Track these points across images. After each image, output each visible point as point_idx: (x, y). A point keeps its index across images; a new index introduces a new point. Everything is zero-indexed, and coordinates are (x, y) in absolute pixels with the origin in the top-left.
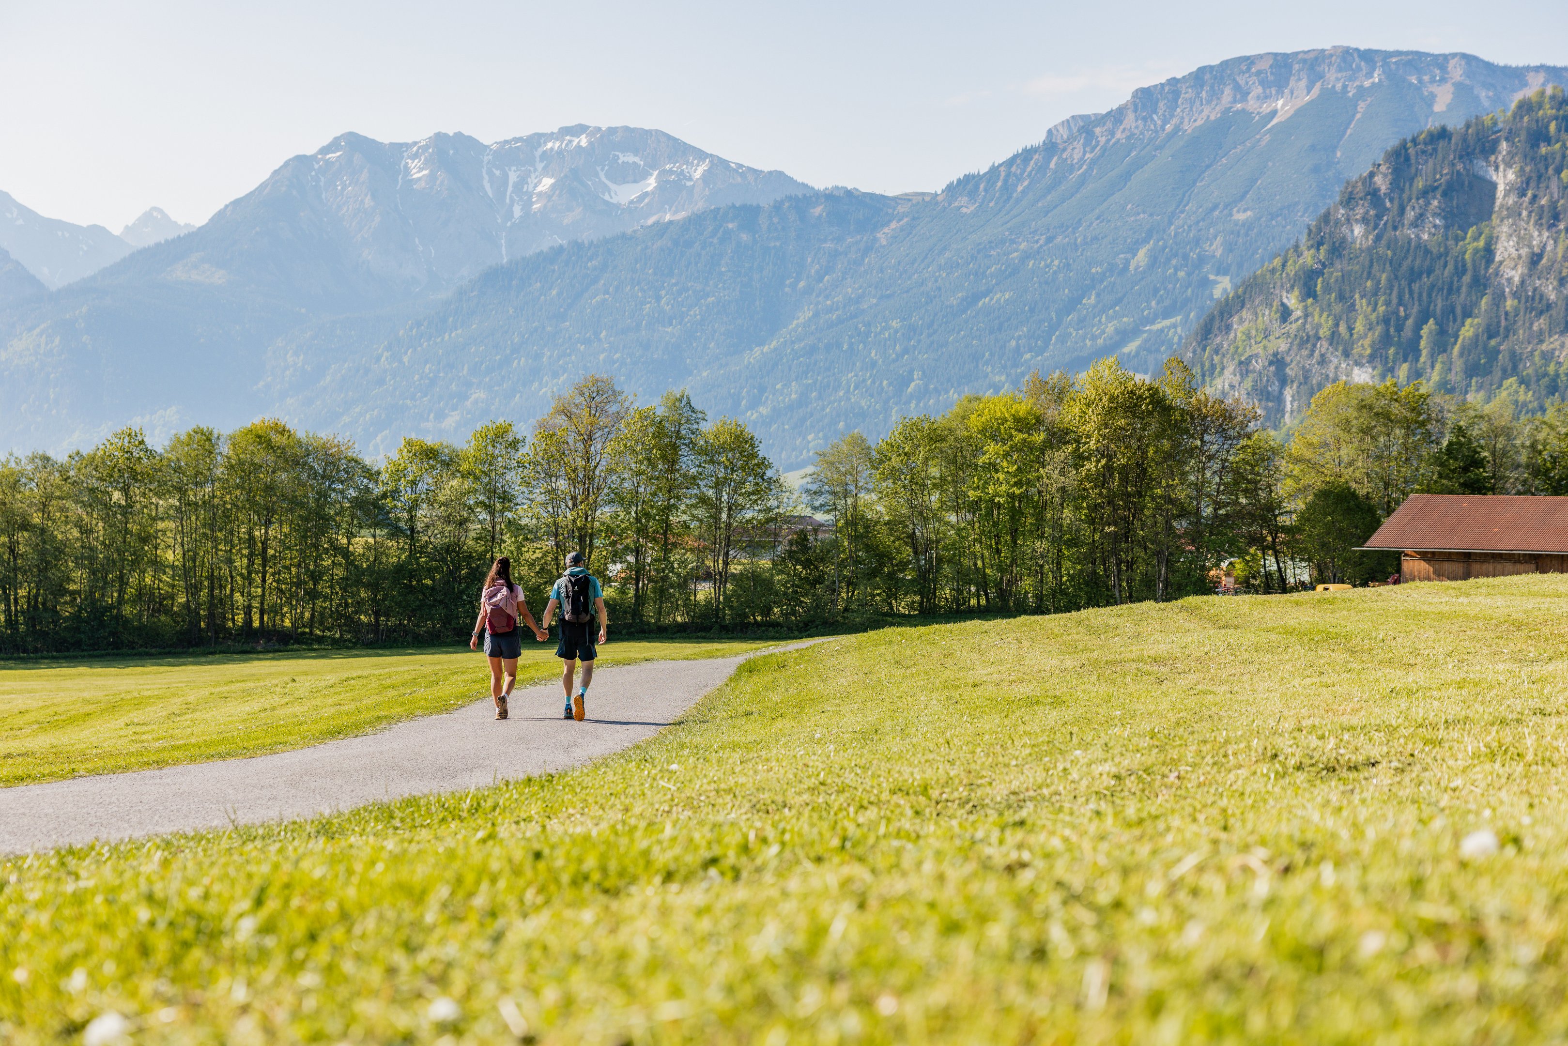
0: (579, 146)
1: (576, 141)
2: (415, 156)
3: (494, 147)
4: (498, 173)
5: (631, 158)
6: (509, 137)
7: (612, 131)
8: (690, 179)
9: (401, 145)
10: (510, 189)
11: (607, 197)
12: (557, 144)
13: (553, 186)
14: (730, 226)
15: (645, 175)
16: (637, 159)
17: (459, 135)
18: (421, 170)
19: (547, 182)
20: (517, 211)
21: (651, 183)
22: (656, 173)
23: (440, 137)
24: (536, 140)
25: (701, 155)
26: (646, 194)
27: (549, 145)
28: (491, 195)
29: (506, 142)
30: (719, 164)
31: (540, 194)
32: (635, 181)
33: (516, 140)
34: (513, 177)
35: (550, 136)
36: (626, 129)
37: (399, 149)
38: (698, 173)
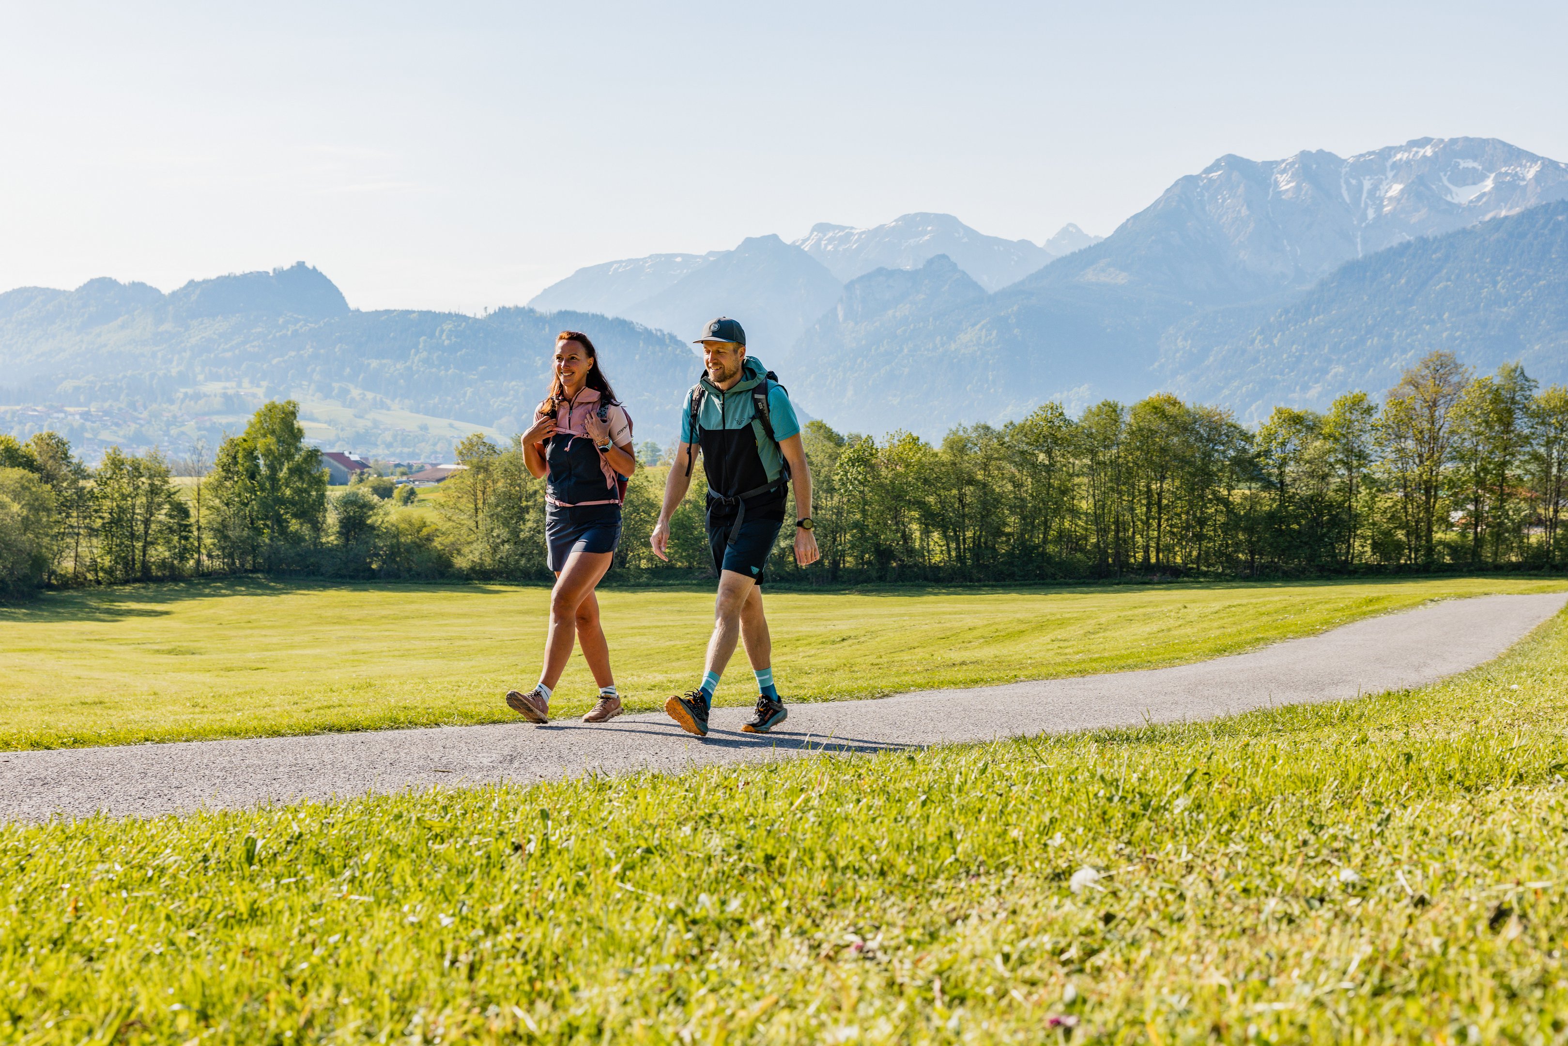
0: (1424, 156)
1: (1422, 152)
2: (1284, 171)
3: (1351, 160)
4: (1354, 182)
5: (1470, 164)
6: (1364, 152)
7: (1453, 141)
8: (1523, 179)
9: (1271, 163)
10: (1364, 195)
11: (1449, 198)
12: (1406, 155)
13: (1402, 192)
14: (1560, 218)
15: (1483, 178)
16: (1476, 165)
17: (1320, 152)
18: (1289, 182)
19: (1396, 189)
20: (1371, 214)
21: (1488, 184)
22: (1493, 175)
23: (1304, 155)
24: (1386, 153)
25: (1533, 158)
26: (1484, 194)
27: (1399, 156)
28: (1348, 200)
29: (1361, 155)
30: (1549, 165)
31: (1390, 199)
32: (1474, 183)
33: (1370, 153)
34: (1367, 184)
35: (1400, 149)
36: (1466, 139)
37: (1270, 165)
38: (1531, 172)
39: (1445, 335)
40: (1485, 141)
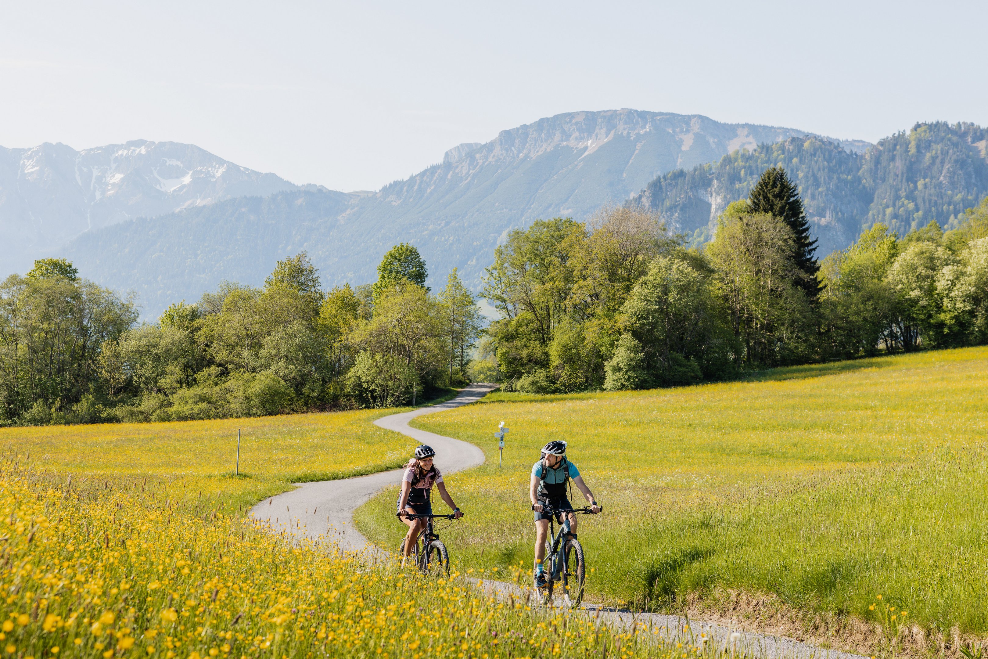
0: (140, 154)
1: (138, 150)
2: (30, 158)
3: (83, 153)
4: (85, 170)
5: (174, 162)
6: (93, 146)
7: (162, 144)
8: (214, 177)
9: (20, 150)
10: (93, 180)
11: (158, 187)
12: (126, 152)
13: (123, 180)
14: (243, 210)
15: (184, 174)
16: (179, 163)
17: (59, 144)
18: (34, 166)
19: (119, 177)
20: (98, 195)
21: (187, 180)
22: (191, 172)
23: (46, 146)
24: (111, 149)
25: (221, 162)
26: (184, 186)
27: (120, 152)
28: (81, 184)
29: (91, 150)
30: (233, 168)
31: (114, 185)
32: (177, 177)
33: (98, 148)
34: (96, 172)
35: (121, 147)
36: (172, 143)
37: (18, 152)
38: (219, 173)
39: (159, 293)
40: (186, 146)
